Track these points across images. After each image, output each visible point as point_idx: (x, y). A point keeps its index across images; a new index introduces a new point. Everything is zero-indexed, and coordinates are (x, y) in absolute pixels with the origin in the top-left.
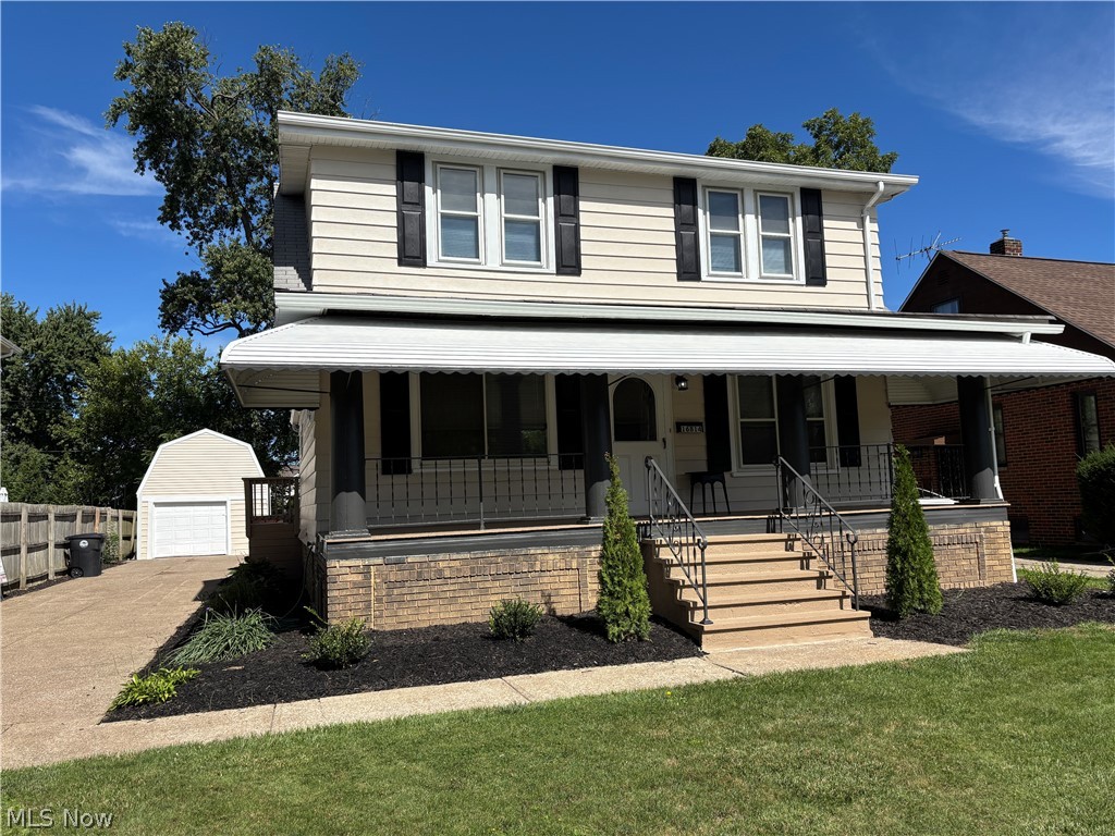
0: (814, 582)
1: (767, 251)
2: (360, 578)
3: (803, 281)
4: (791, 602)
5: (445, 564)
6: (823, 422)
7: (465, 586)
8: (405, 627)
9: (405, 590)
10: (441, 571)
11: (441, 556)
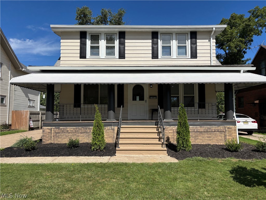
0: (158, 139)
1: (179, 49)
2: (49, 131)
3: (190, 57)
4: (146, 144)
5: (69, 129)
6: (194, 96)
7: (74, 135)
8: (59, 143)
9: (59, 135)
10: (68, 130)
11: (68, 127)
